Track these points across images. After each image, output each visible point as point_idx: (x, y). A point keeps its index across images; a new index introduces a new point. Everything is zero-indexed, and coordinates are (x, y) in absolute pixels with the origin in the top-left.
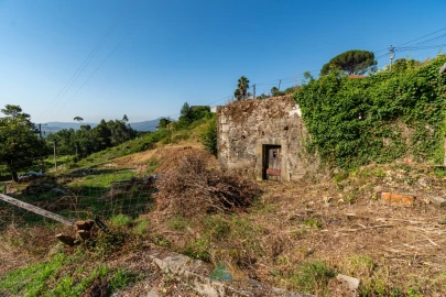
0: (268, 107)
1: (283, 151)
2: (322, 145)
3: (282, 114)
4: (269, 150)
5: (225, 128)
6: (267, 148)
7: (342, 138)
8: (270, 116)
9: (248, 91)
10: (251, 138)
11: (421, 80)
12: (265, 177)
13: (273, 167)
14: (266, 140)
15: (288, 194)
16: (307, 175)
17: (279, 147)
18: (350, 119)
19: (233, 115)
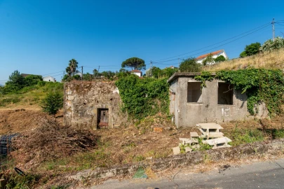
0: (101, 87)
1: (110, 112)
2: (129, 108)
3: (109, 92)
4: (101, 112)
5: (70, 98)
6: (99, 110)
7: (137, 105)
8: (102, 92)
9: (77, 69)
10: (90, 105)
11: (162, 84)
12: (98, 127)
13: (103, 121)
14: (100, 106)
15: (113, 135)
16: (122, 124)
17: (108, 109)
18: (140, 97)
19: (77, 89)
